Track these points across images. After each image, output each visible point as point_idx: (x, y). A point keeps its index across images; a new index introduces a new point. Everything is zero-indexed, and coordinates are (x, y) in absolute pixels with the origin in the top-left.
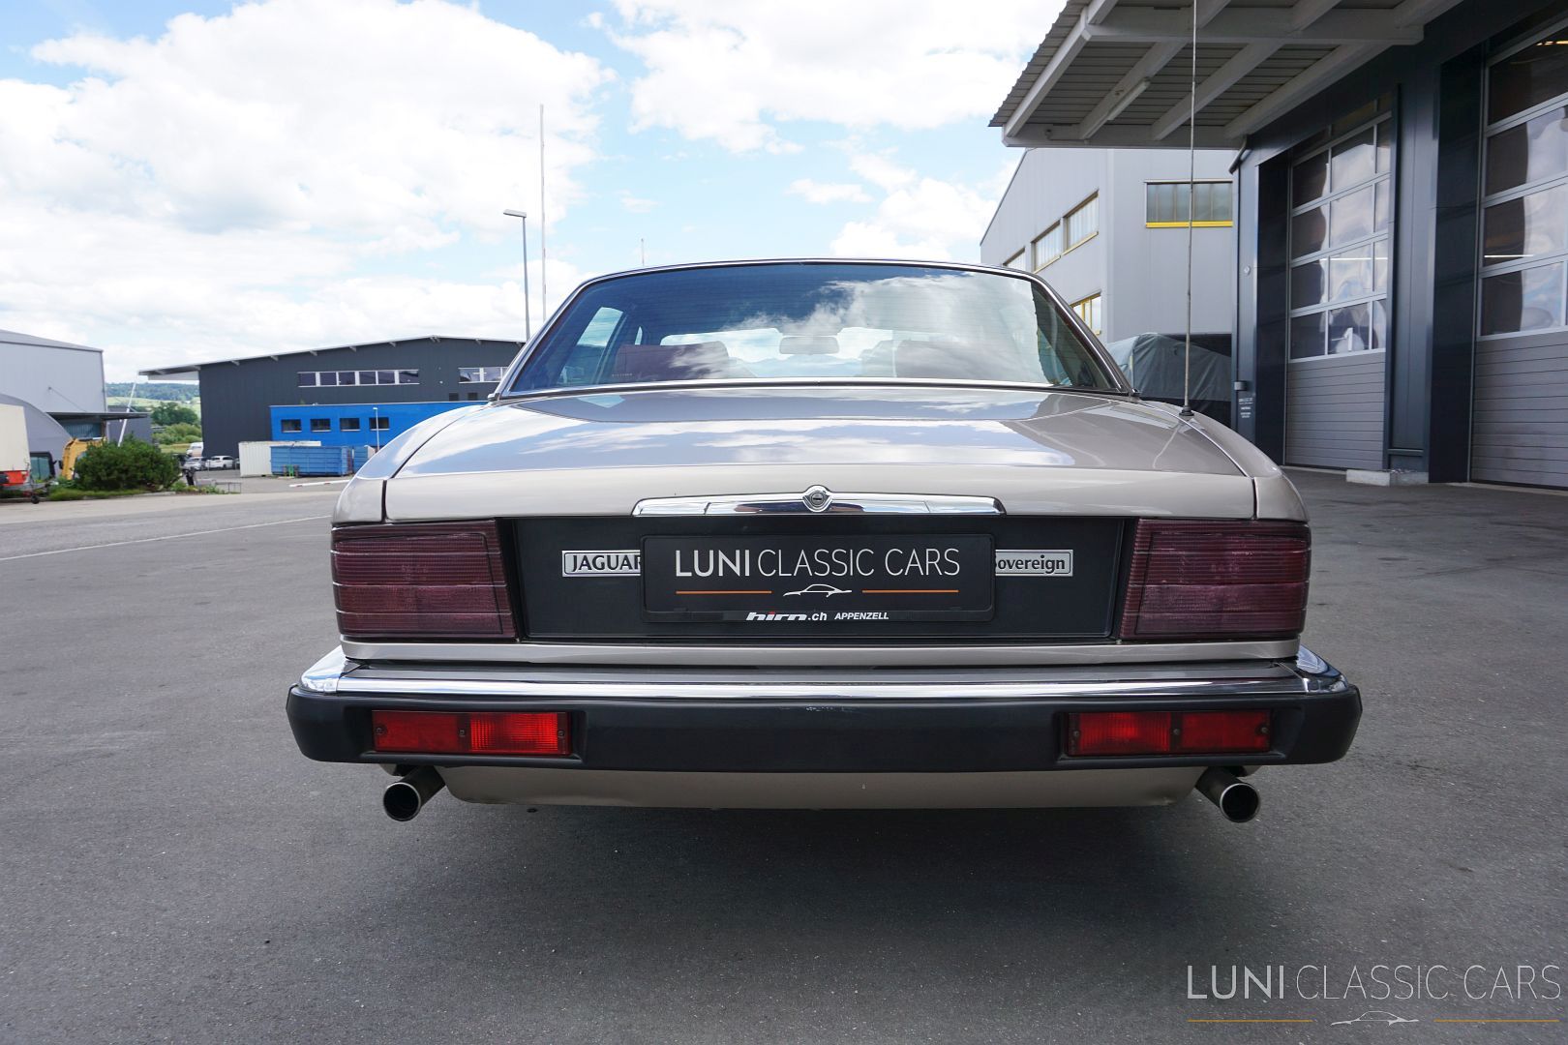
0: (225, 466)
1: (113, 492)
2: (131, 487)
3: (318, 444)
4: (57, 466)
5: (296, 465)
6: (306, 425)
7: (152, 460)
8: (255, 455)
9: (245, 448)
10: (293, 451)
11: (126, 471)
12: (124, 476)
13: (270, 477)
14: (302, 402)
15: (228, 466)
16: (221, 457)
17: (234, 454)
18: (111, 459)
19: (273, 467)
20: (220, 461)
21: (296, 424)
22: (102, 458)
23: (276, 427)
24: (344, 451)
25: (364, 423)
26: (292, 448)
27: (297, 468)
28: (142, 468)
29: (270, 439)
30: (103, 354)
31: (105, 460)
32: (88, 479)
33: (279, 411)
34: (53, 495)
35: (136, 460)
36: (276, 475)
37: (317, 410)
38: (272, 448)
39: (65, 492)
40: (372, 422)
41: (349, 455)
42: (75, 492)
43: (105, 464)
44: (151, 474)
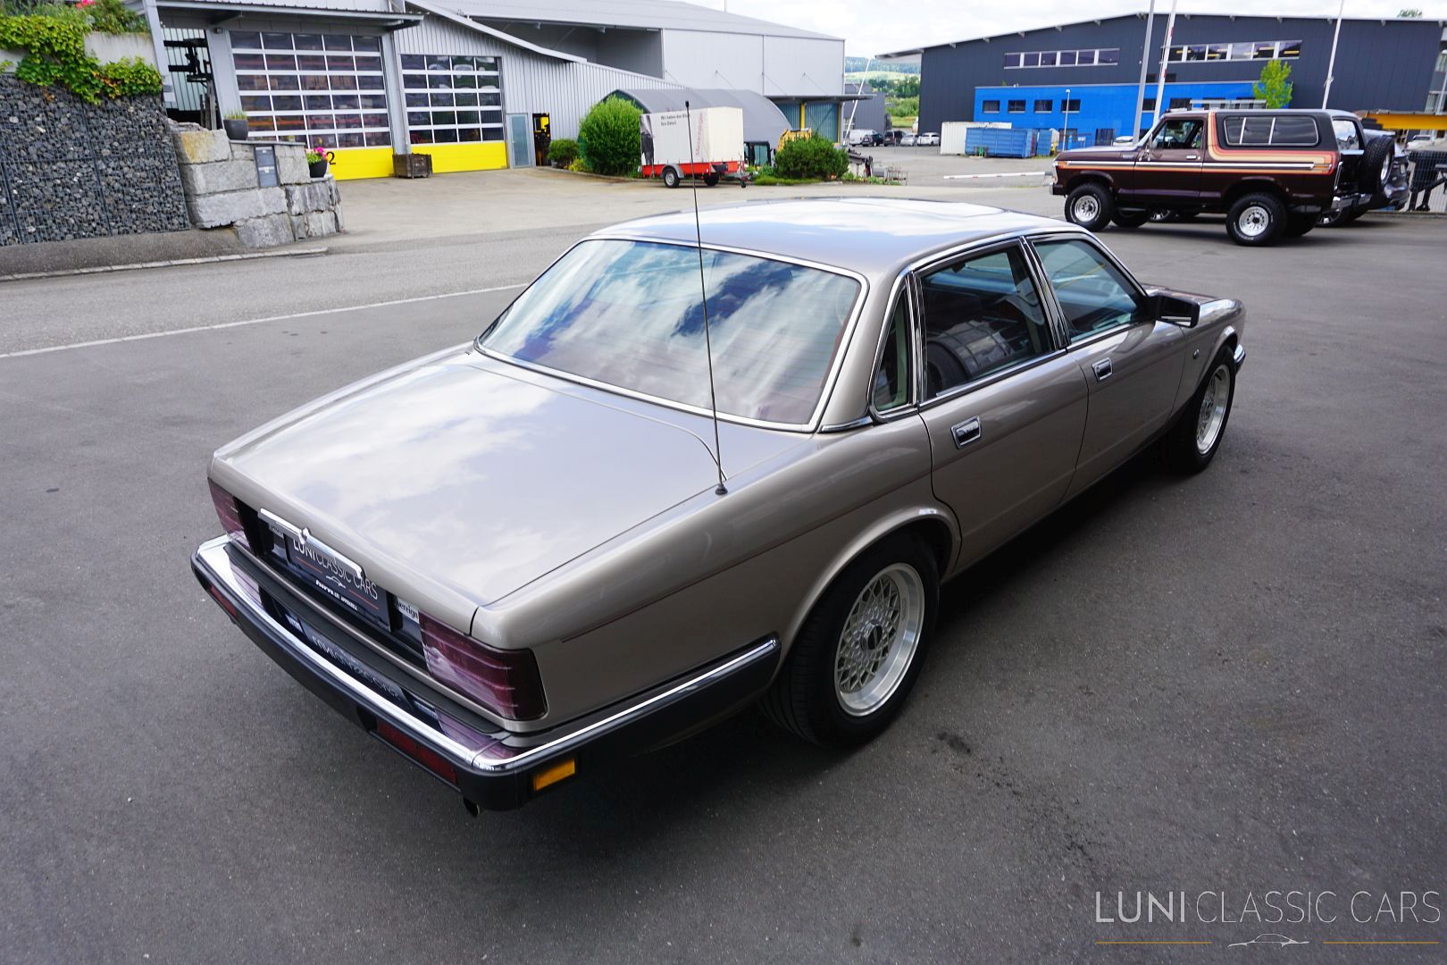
0: (932, 142)
1: (797, 181)
2: (810, 177)
3: (1008, 126)
4: (772, 153)
5: (986, 146)
6: (1004, 106)
7: (827, 154)
8: (954, 134)
9: (947, 128)
10: (985, 132)
11: (807, 164)
12: (805, 168)
13: (963, 156)
14: (1004, 83)
15: (935, 143)
16: (931, 134)
17: (938, 132)
18: (797, 153)
19: (966, 147)
20: (929, 138)
21: (995, 104)
22: (792, 151)
23: (978, 106)
24: (1030, 134)
25: (1057, 105)
26: (984, 129)
27: (986, 149)
28: (819, 162)
29: (971, 120)
30: (846, 42)
31: (794, 154)
32: (781, 169)
33: (983, 92)
34: (758, 180)
35: (815, 155)
36: (968, 154)
37: (1016, 90)
38: (968, 129)
39: (766, 178)
40: (1064, 102)
41: (1034, 138)
42: (772, 179)
43: (794, 157)
44: (825, 167)
